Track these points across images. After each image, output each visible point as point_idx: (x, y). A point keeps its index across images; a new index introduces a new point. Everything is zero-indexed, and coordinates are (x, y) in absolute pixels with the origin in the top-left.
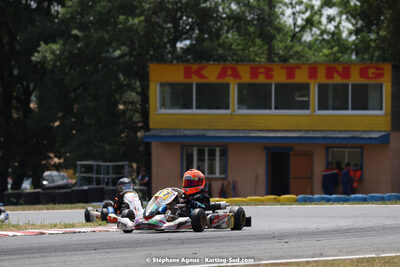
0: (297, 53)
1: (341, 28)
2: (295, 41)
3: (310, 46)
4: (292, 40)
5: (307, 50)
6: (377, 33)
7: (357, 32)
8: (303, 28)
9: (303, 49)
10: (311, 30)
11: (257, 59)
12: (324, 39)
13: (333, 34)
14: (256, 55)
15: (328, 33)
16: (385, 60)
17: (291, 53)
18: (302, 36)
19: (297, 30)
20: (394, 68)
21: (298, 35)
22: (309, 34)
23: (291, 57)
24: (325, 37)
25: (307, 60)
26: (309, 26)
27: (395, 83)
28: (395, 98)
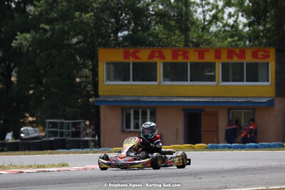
0: (207, 40)
1: (238, 21)
2: (204, 31)
3: (216, 35)
4: (202, 31)
5: (213, 38)
6: (264, 26)
7: (250, 25)
8: (210, 22)
9: (211, 38)
10: (216, 24)
11: (178, 45)
12: (225, 30)
13: (232, 27)
14: (176, 42)
15: (229, 26)
16: (270, 45)
17: (202, 40)
18: (209, 28)
19: (206, 23)
20: (278, 51)
21: (207, 27)
22: (214, 26)
23: (202, 43)
24: (227, 28)
25: (214, 45)
26: (214, 20)
27: (278, 62)
28: (278, 73)
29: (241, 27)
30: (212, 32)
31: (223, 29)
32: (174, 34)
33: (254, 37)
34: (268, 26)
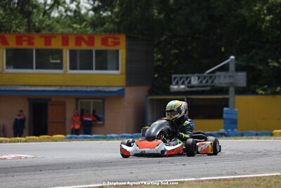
0: (49, 25)
1: (80, 6)
2: (46, 16)
3: (58, 20)
4: (43, 16)
5: (55, 23)
6: (111, 11)
7: (95, 9)
8: (52, 7)
9: (53, 23)
10: (58, 8)
11: (18, 30)
12: (67, 15)
13: (75, 11)
14: (17, 27)
15: (71, 11)
16: (119, 32)
17: (44, 25)
18: (51, 13)
19: (47, 8)
20: (128, 38)
21: (48, 12)
22: (56, 11)
23: (44, 28)
24: (69, 13)
25: (56, 31)
26: (56, 5)
27: (129, 50)
28: (128, 61)
29: (83, 11)
30: (53, 17)
31: (65, 14)
32: (16, 18)
33: (97, 23)
34: (116, 10)
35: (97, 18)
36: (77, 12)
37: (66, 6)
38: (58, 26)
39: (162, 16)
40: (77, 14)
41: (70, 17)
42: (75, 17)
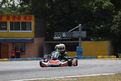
1: (14, 3)
3: (5, 9)
5: (4, 10)
6: (28, 5)
7: (21, 4)
8: (2, 3)
9: (3, 10)
10: (5, 4)
12: (9, 7)
13: (12, 5)
15: (10, 5)
16: (31, 14)
18: (2, 6)
20: (35, 17)
21: (0, 5)
22: (4, 5)
24: (10, 6)
25: (4, 14)
26: (4, 2)
27: (36, 22)
28: (36, 27)
29: (16, 5)
30: (3, 8)
31: (8, 6)
33: (22, 10)
34: (30, 5)
35: (22, 8)
36: (13, 5)
37: (8, 3)
38: (5, 11)
39: (50, 7)
40: (13, 6)
41: (10, 7)
42: (12, 7)
